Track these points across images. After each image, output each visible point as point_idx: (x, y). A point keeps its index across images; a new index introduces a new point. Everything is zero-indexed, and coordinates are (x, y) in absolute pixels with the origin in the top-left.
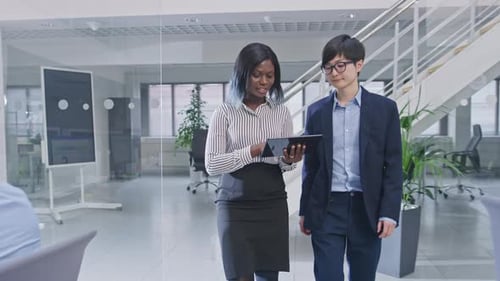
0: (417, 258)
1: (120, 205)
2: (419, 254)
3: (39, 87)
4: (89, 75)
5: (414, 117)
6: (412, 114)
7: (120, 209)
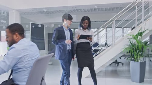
0: (145, 78)
1: (52, 63)
2: (145, 77)
3: (29, 30)
4: (43, 25)
5: (143, 32)
6: (143, 31)
7: (52, 64)
